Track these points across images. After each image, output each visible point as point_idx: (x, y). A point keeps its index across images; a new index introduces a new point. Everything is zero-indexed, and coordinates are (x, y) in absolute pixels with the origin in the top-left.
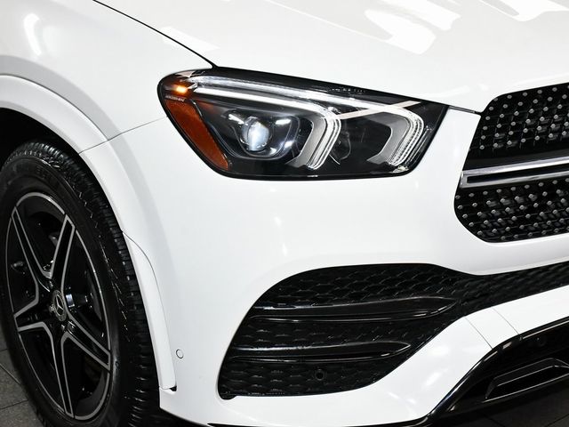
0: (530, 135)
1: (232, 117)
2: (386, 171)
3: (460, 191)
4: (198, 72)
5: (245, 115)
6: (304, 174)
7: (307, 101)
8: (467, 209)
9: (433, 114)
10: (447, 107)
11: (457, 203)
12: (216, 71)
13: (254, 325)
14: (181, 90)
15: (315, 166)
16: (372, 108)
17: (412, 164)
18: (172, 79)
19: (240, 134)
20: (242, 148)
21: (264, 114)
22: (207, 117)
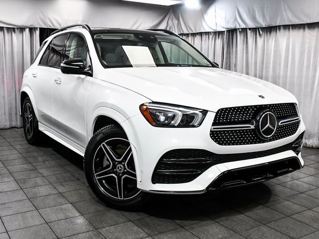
0: (230, 119)
1: (157, 113)
2: (194, 126)
3: (211, 131)
4: (150, 103)
5: (160, 113)
6: (173, 126)
7: (175, 110)
8: (213, 136)
9: (205, 112)
10: (207, 111)
11: (210, 134)
12: (154, 103)
13: (161, 164)
14: (145, 107)
15: (176, 125)
16: (191, 112)
17: (200, 124)
18: (143, 105)
19: (158, 117)
20: (159, 121)
21: (165, 113)
22: (151, 113)
